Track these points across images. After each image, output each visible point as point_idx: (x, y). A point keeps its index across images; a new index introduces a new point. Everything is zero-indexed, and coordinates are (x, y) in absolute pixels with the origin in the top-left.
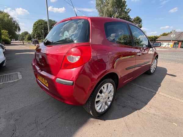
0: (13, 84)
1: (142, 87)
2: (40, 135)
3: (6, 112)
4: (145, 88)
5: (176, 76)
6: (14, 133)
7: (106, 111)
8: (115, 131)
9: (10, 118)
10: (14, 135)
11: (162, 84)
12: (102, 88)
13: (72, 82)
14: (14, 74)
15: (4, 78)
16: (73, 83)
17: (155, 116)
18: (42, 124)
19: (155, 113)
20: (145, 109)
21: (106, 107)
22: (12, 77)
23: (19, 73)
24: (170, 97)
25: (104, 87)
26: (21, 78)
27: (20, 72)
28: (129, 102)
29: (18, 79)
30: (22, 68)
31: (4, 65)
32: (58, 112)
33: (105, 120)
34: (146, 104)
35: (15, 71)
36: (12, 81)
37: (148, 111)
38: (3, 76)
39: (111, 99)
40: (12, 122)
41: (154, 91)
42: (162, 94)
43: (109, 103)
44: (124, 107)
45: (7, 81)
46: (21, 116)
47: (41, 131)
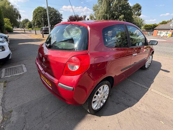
0: (20, 78)
1: (135, 83)
2: (46, 128)
3: (16, 105)
4: (138, 84)
5: (169, 72)
6: (25, 126)
7: (102, 108)
8: (108, 127)
9: (20, 111)
10: (25, 127)
11: (155, 80)
12: (99, 90)
13: (72, 88)
14: (19, 67)
15: (11, 70)
16: (74, 89)
17: (145, 114)
18: (47, 118)
19: (146, 111)
20: (137, 106)
21: (102, 104)
22: (18, 69)
23: (23, 66)
24: (161, 94)
25: (100, 89)
26: (26, 71)
27: (25, 65)
28: (122, 98)
29: (24, 72)
30: (26, 60)
31: (10, 57)
32: (60, 107)
33: (100, 116)
34: (138, 101)
35: (20, 64)
36: (19, 74)
37: (139, 108)
38: (10, 68)
39: (106, 97)
40: (22, 115)
41: (147, 88)
42: (154, 91)
43: (104, 101)
44: (118, 103)
45: (14, 74)
46: (29, 110)
47: (47, 125)
